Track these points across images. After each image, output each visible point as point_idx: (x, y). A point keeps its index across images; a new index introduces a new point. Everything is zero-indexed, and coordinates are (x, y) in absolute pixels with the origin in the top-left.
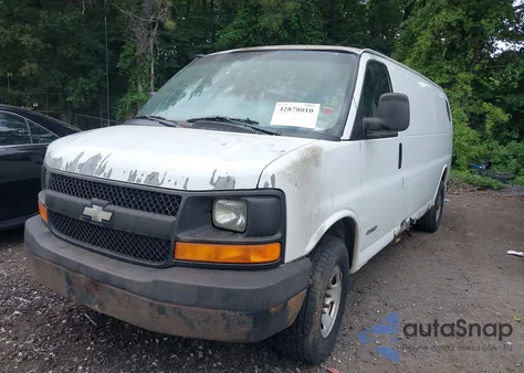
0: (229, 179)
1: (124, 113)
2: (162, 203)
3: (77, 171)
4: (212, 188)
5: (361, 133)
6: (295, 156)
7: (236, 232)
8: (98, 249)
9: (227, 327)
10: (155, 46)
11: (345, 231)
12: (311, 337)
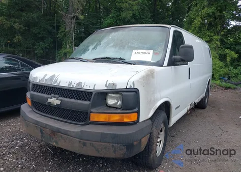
0: (114, 84)
1: (60, 58)
2: (83, 96)
3: (44, 82)
4: (106, 88)
5: (172, 63)
6: (143, 74)
7: (117, 108)
8: (54, 117)
9: (115, 151)
10: (74, 27)
11: (166, 108)
12: (152, 156)
